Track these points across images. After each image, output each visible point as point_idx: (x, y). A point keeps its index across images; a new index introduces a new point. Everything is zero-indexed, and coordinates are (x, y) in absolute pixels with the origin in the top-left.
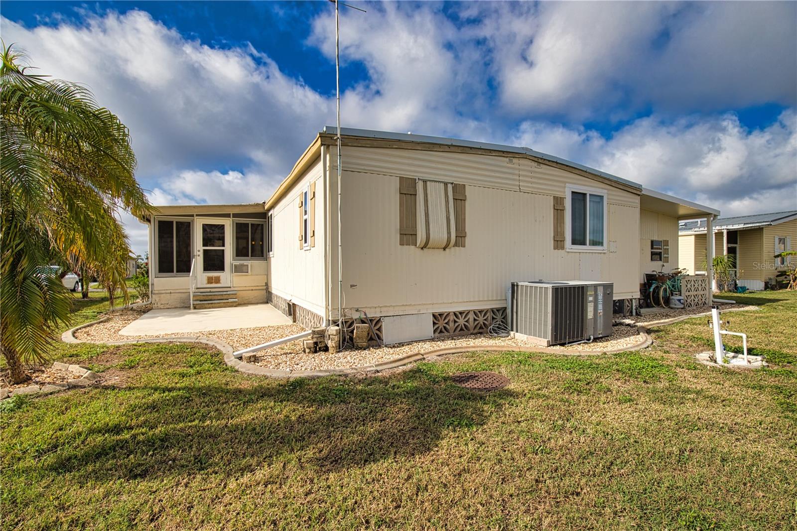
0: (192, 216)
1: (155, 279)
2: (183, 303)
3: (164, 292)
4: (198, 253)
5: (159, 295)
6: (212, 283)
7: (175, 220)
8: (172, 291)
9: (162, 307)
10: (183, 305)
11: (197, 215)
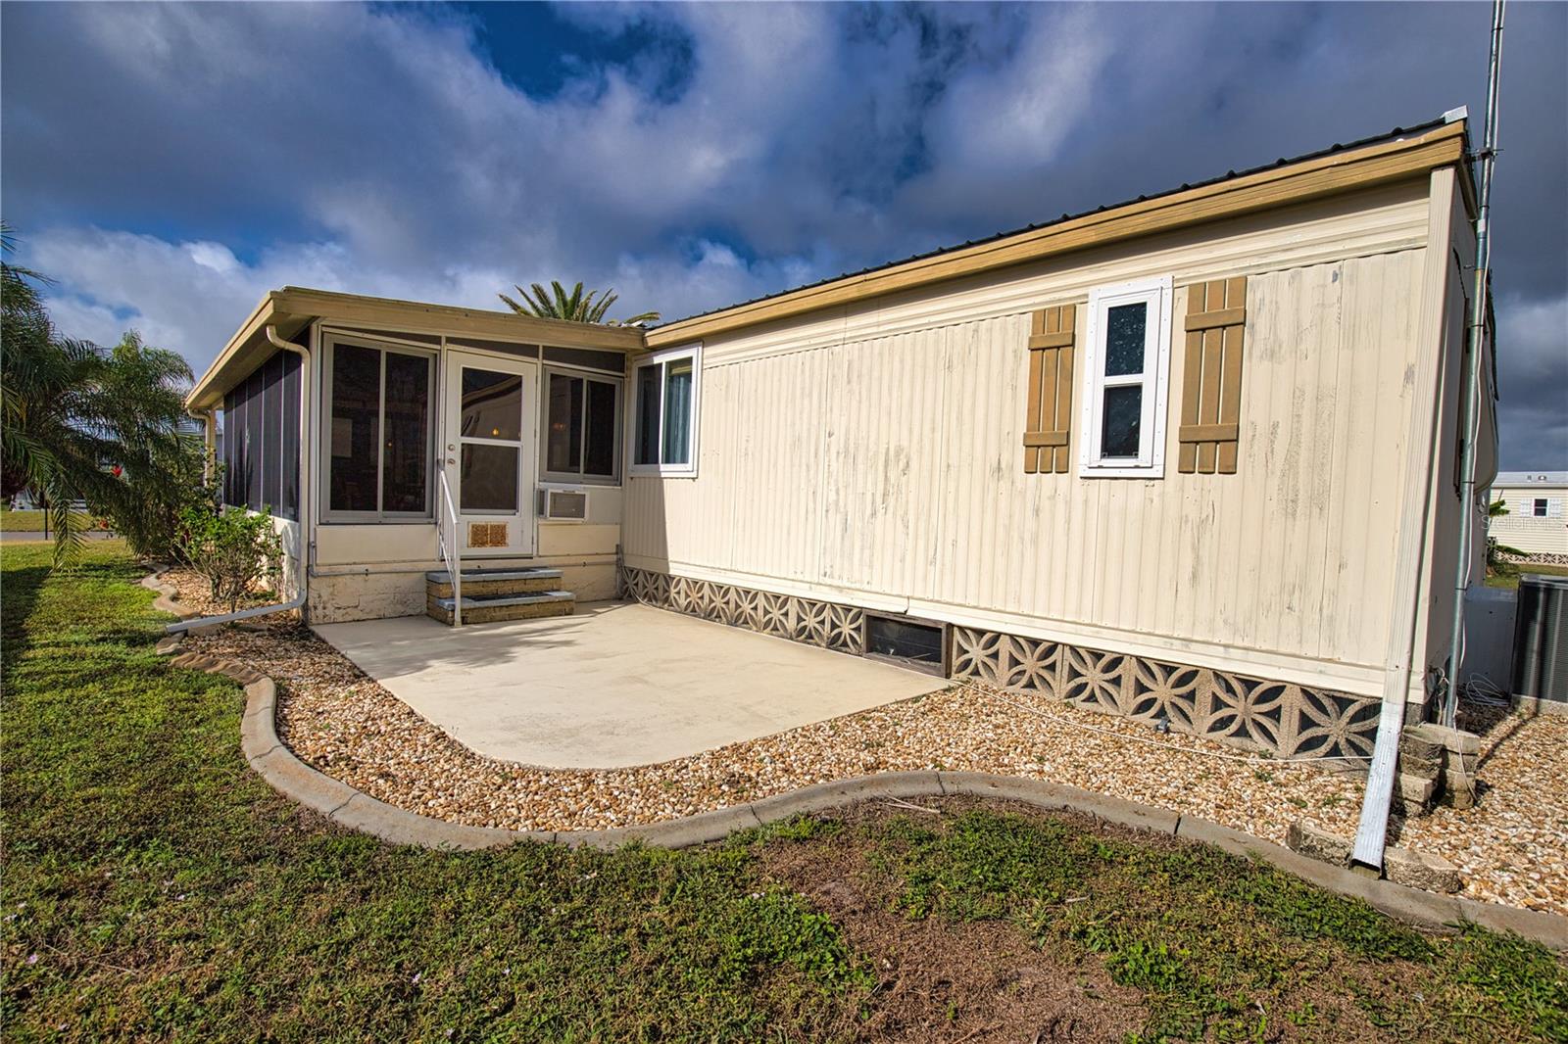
0: (436, 340)
1: (321, 529)
2: (404, 603)
3: (346, 569)
4: (450, 455)
5: (333, 580)
6: (483, 544)
7: (386, 346)
8: (370, 568)
9: (338, 616)
10: (400, 609)
11: (450, 340)
